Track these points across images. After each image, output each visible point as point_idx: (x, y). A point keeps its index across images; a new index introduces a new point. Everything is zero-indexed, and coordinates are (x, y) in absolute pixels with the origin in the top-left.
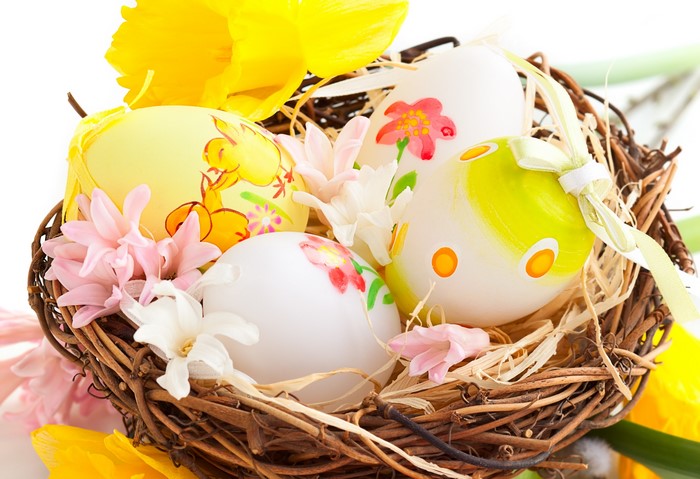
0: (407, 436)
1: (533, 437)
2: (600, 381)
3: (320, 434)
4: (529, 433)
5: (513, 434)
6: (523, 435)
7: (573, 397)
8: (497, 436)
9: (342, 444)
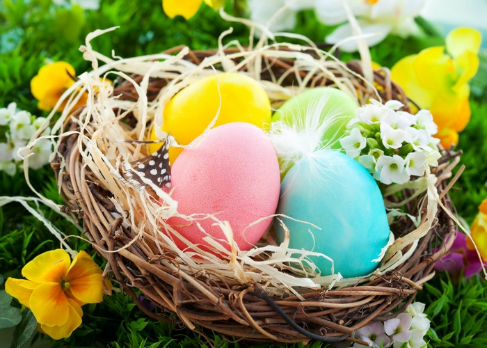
0: (269, 311)
1: (343, 325)
2: (389, 296)
3: (219, 302)
4: (341, 322)
5: (332, 321)
6: (337, 322)
7: (371, 302)
8: (322, 320)
9: (230, 311)
